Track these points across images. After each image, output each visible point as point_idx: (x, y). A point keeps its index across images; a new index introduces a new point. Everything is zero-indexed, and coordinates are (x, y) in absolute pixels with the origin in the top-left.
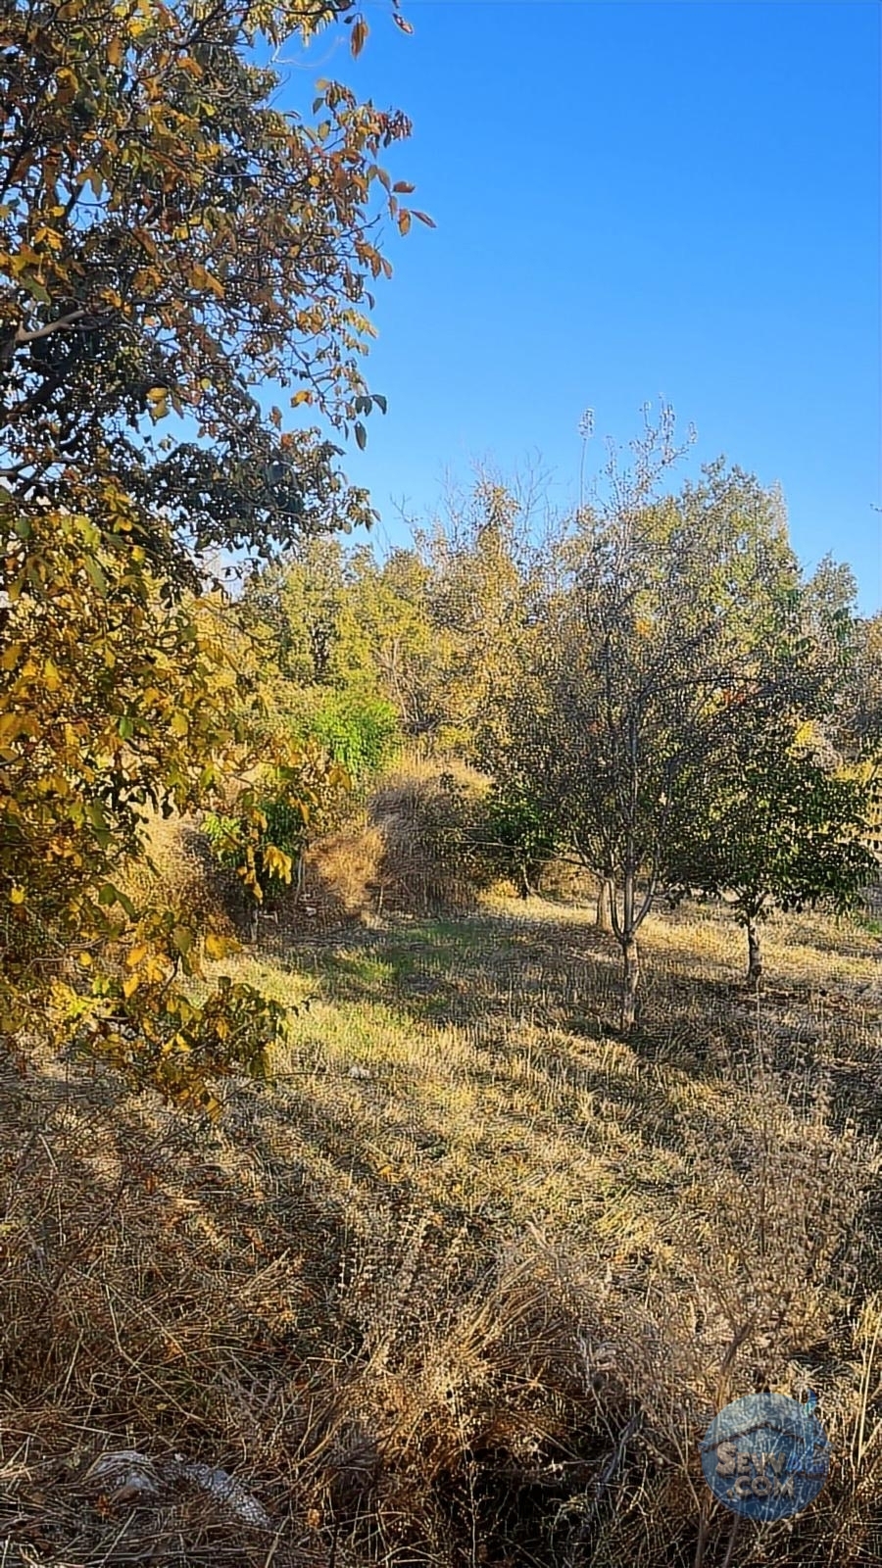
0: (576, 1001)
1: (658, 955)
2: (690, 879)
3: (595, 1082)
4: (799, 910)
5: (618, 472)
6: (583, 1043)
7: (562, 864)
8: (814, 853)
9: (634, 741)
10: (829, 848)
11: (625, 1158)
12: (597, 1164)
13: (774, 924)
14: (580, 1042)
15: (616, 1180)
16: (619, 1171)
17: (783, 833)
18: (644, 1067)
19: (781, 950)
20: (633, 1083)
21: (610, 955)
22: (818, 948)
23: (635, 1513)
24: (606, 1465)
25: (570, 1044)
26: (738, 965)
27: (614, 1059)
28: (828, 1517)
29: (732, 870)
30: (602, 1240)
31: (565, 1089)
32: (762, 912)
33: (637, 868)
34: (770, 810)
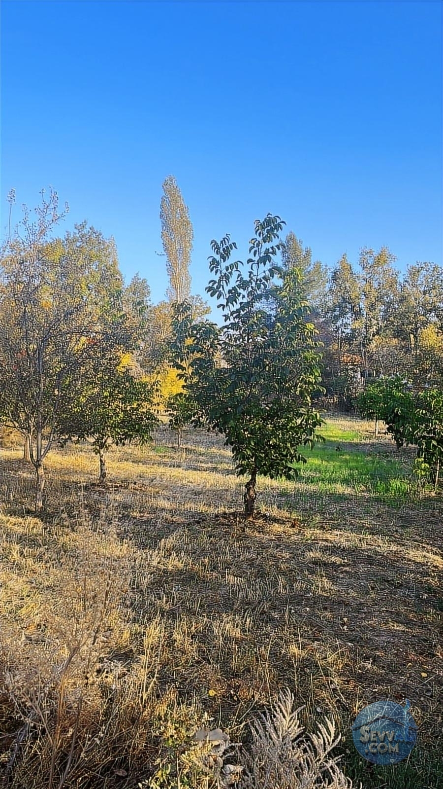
0: (12, 498)
1: (56, 471)
2: (71, 432)
3: (21, 539)
4: (124, 444)
5: (29, 223)
6: (15, 520)
7: (5, 427)
8: (130, 416)
9: (41, 363)
10: (137, 414)
11: (35, 576)
12: (21, 581)
13: (113, 452)
14: (13, 519)
15: (31, 588)
16: (33, 583)
17: (116, 407)
18: (47, 528)
19: (115, 465)
20: (41, 537)
21: (31, 474)
22: (133, 462)
23: (35, 754)
24: (20, 734)
25: (8, 521)
26: (95, 473)
27: (31, 526)
28: (129, 733)
29: (92, 427)
30: (23, 620)
31: (5, 544)
32: (106, 447)
33: (43, 427)
34: (110, 396)
